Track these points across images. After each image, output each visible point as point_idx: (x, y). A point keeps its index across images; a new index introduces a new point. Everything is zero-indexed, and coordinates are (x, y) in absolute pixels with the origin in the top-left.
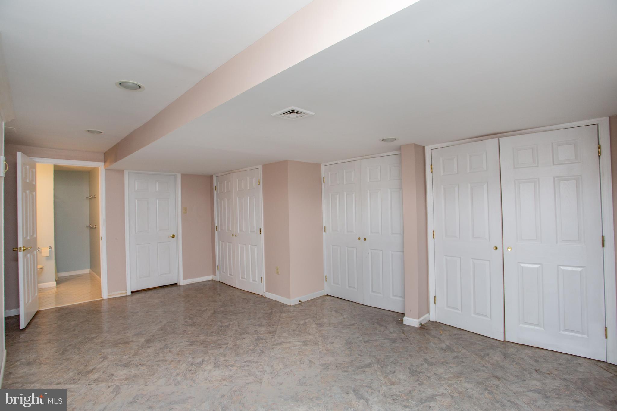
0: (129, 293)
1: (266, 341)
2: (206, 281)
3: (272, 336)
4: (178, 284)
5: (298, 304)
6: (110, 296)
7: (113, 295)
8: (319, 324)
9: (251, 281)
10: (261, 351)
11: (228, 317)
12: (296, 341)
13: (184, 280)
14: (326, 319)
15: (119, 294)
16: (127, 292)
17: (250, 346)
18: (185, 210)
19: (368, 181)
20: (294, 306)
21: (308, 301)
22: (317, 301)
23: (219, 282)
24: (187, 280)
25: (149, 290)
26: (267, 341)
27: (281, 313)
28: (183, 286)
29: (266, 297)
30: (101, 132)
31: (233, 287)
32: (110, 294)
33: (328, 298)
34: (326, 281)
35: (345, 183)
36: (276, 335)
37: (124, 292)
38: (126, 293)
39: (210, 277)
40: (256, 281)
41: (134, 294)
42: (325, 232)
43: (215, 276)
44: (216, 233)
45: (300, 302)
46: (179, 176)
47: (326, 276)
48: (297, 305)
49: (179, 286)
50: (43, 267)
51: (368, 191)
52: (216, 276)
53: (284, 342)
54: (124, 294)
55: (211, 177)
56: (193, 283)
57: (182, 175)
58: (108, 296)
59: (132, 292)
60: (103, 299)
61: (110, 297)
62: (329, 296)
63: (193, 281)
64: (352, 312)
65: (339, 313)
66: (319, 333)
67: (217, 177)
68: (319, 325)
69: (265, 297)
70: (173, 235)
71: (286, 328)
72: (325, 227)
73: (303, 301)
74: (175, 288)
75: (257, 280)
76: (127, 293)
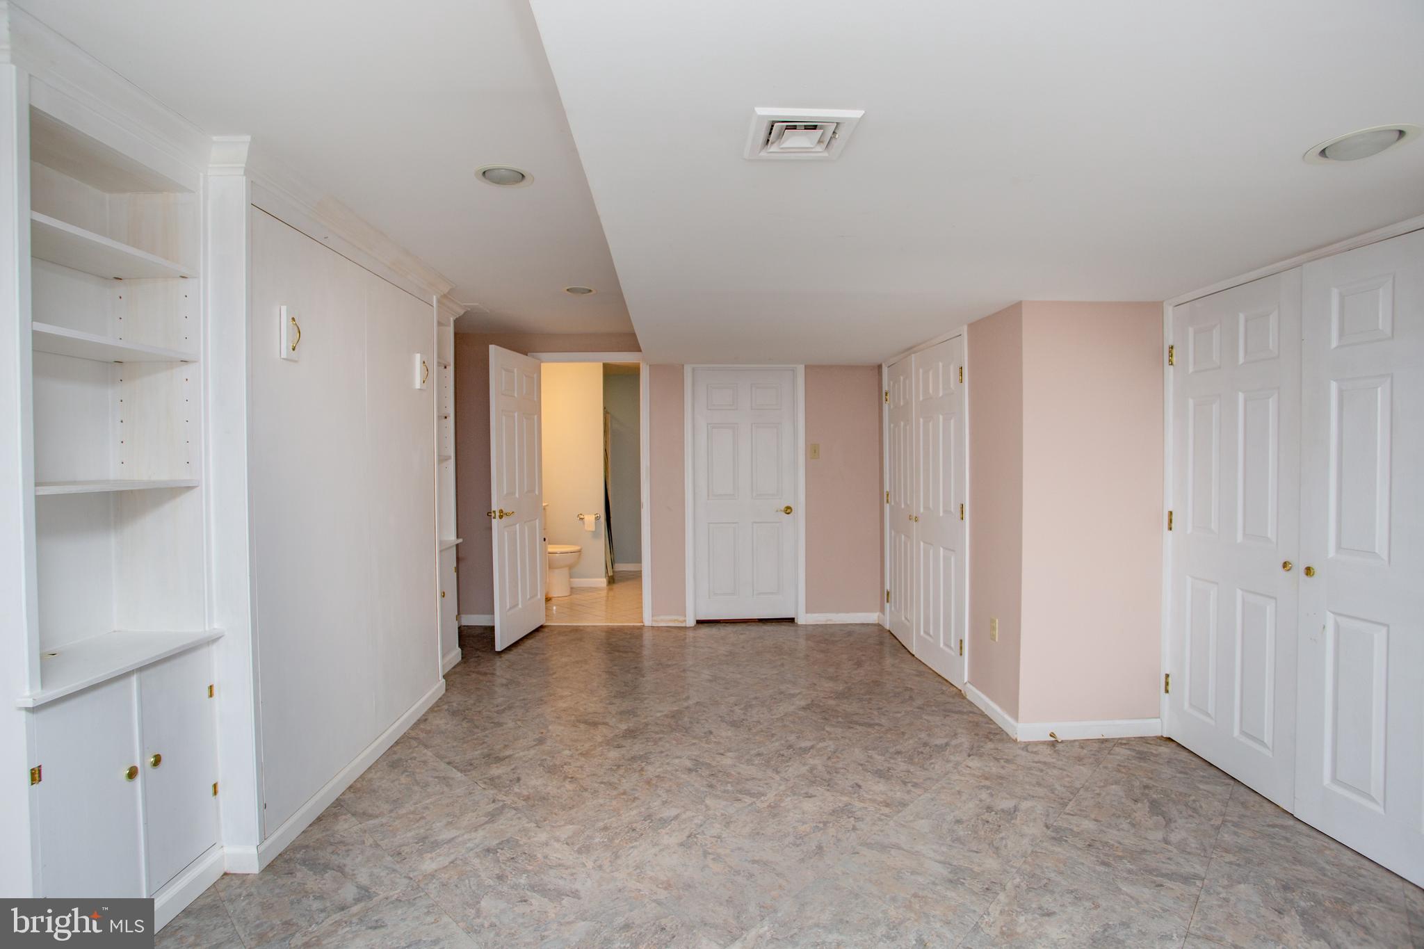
0: (691, 622)
1: (857, 824)
2: (863, 625)
3: (883, 817)
4: (796, 621)
5: (1044, 743)
6: (657, 621)
7: (662, 621)
8: (1057, 830)
9: (942, 645)
10: (820, 848)
11: (826, 727)
12: (938, 858)
13: (809, 615)
14: (1096, 820)
15: (671, 621)
16: (687, 619)
17: (804, 823)
18: (813, 451)
19: (1334, 344)
20: (1026, 746)
21: (1083, 744)
22: (1117, 749)
23: (889, 631)
24: (816, 615)
25: (734, 623)
26: (859, 825)
27: (969, 756)
28: (806, 626)
29: (967, 697)
30: (590, 291)
31: (909, 652)
32: (655, 618)
33: (1165, 750)
34: (1167, 691)
35: (1241, 360)
36: (895, 818)
37: (681, 618)
38: (685, 621)
39: (872, 617)
40: (950, 648)
41: (700, 625)
42: (1171, 529)
43: (882, 616)
44: (887, 507)
45: (1053, 739)
46: (801, 369)
47: (1167, 676)
48: (1037, 743)
49: (797, 625)
50: (581, 549)
51: (1334, 386)
52: (884, 614)
53: (899, 848)
54: (682, 622)
55: (880, 367)
56: (828, 623)
57: (806, 367)
58: (652, 621)
59: (699, 622)
60: (644, 626)
61: (655, 624)
62: (1173, 745)
63: (830, 620)
64: (1218, 828)
65: (1163, 814)
66: (1029, 859)
67: (889, 367)
68: (1053, 834)
69: (964, 698)
70: (788, 508)
71: (942, 805)
72: (1171, 513)
73: (1060, 738)
74: (784, 628)
75: (953, 645)
76: (687, 621)
